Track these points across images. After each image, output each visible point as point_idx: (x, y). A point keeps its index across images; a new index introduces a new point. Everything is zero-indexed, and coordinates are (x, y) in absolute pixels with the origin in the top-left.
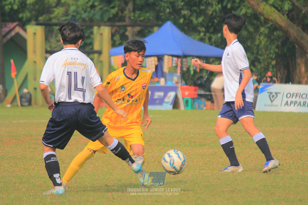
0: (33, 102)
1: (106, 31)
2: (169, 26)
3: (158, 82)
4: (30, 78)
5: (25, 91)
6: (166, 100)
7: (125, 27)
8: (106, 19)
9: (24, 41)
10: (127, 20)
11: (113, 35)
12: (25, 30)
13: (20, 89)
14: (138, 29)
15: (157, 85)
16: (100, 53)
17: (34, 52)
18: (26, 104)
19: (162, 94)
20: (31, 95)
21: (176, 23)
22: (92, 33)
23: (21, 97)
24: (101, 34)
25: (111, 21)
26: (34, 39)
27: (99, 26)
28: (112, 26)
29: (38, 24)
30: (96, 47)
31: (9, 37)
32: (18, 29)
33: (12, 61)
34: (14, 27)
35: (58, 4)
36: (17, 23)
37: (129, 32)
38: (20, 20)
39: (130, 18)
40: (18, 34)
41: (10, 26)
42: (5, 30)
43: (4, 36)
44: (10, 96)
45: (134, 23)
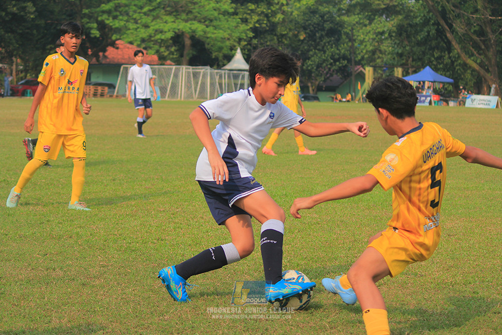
1: (400, 70)
2: (428, 68)
3: (422, 93)
6: (426, 101)
7: (408, 69)
8: (399, 64)
9: (364, 74)
10: (409, 65)
11: (403, 72)
12: (365, 69)
13: (362, 95)
14: (414, 69)
15: (422, 95)
17: (369, 79)
18: (364, 101)
19: (424, 98)
21: (430, 67)
22: (394, 71)
23: (363, 98)
24: (398, 71)
25: (402, 65)
26: (369, 73)
27: (397, 68)
28: (403, 68)
29: (371, 66)
31: (357, 72)
32: (362, 69)
33: (359, 83)
34: (359, 68)
35: (379, 57)
36: (361, 66)
37: (410, 71)
38: (362, 64)
39: (411, 64)
40: (361, 71)
41: (358, 67)
42: (356, 69)
43: (356, 71)
44: (357, 98)
45: (412, 67)
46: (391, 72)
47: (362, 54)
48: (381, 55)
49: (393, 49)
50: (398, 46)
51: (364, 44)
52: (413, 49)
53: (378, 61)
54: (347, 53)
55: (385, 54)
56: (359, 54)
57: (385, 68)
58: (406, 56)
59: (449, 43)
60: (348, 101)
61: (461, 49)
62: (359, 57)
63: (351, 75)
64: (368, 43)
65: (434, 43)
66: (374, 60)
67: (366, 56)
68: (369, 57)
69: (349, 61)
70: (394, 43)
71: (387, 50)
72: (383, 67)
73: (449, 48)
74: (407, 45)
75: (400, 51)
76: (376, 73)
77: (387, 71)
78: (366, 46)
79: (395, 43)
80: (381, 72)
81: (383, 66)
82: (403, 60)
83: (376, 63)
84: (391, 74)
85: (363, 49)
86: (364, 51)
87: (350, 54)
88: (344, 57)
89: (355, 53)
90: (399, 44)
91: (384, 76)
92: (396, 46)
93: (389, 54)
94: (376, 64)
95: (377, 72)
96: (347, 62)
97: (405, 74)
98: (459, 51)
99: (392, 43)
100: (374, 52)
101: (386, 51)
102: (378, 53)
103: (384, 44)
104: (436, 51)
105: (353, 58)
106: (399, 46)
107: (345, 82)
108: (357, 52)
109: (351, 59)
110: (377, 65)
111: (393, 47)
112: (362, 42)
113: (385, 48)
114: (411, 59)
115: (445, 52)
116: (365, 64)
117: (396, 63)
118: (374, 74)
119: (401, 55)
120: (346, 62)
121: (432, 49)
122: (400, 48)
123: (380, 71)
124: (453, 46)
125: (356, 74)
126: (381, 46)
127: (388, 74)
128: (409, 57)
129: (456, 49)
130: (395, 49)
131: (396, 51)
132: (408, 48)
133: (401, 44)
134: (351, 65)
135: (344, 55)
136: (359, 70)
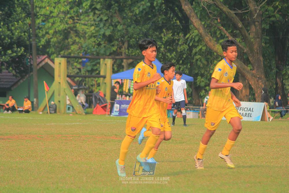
0: (57, 110)
1: (109, 62)
4: (56, 94)
5: (52, 103)
7: (122, 60)
8: (108, 54)
9: (53, 69)
10: (123, 55)
11: (113, 65)
12: (53, 61)
13: (49, 101)
14: (130, 61)
16: (104, 77)
17: (59, 76)
18: (53, 112)
20: (56, 106)
22: (99, 63)
23: (50, 107)
24: (106, 64)
25: (113, 55)
26: (60, 67)
27: (104, 59)
28: (113, 59)
29: (62, 57)
30: (102, 73)
31: (41, 65)
32: (47, 60)
33: (44, 82)
34: (45, 59)
35: (74, 43)
36: (46, 56)
37: (125, 63)
38: (48, 53)
39: (125, 53)
40: (47, 63)
41: (42, 57)
42: (39, 60)
43: (38, 65)
44: (41, 107)
45: (128, 57)
46: (95, 65)
47: (47, 37)
48: (77, 39)
49: (97, 29)
50: (104, 25)
51: (51, 20)
52: (129, 28)
53: (74, 47)
54: (25, 36)
55: (84, 37)
56: (43, 36)
57: (85, 60)
58: (117, 40)
59: (185, 20)
60: (27, 111)
61: (204, 28)
62: (43, 41)
63: (32, 70)
64: (57, 19)
65: (161, 19)
66: (67, 47)
67: (54, 40)
68: (59, 43)
69: (28, 48)
70: (99, 19)
71: (88, 30)
72: (81, 58)
73: (186, 28)
74: (119, 22)
75: (108, 33)
76: (70, 68)
77: (88, 64)
78: (53, 23)
79: (101, 20)
80: (79, 66)
81: (81, 55)
82: (113, 46)
83: (70, 51)
84: (95, 68)
85: (50, 28)
86: (51, 32)
87: (30, 37)
88: (20, 43)
89: (36, 36)
90: (106, 21)
91: (83, 71)
92: (102, 25)
93: (90, 37)
94: (70, 53)
95: (72, 65)
96: (25, 51)
97: (116, 69)
98: (202, 31)
99: (94, 20)
100: (66, 34)
101: (85, 33)
102: (72, 34)
103: (83, 22)
104: (164, 30)
105: (33, 43)
106: (107, 25)
107: (21, 81)
108: (40, 35)
109: (31, 45)
110: (72, 55)
111: (97, 26)
112: (47, 18)
113: (83, 27)
114: (126, 45)
115: (178, 34)
116: (53, 53)
117: (102, 52)
118: (68, 68)
119: (110, 39)
120: (23, 49)
121: (159, 28)
122: (108, 28)
123: (75, 64)
124: (192, 23)
125: (38, 68)
126: (78, 25)
127: (89, 68)
128: (123, 43)
129: (196, 29)
130: (100, 29)
131: (102, 32)
132: (120, 27)
133: (109, 21)
134: (31, 54)
135: (19, 38)
136: (43, 63)
